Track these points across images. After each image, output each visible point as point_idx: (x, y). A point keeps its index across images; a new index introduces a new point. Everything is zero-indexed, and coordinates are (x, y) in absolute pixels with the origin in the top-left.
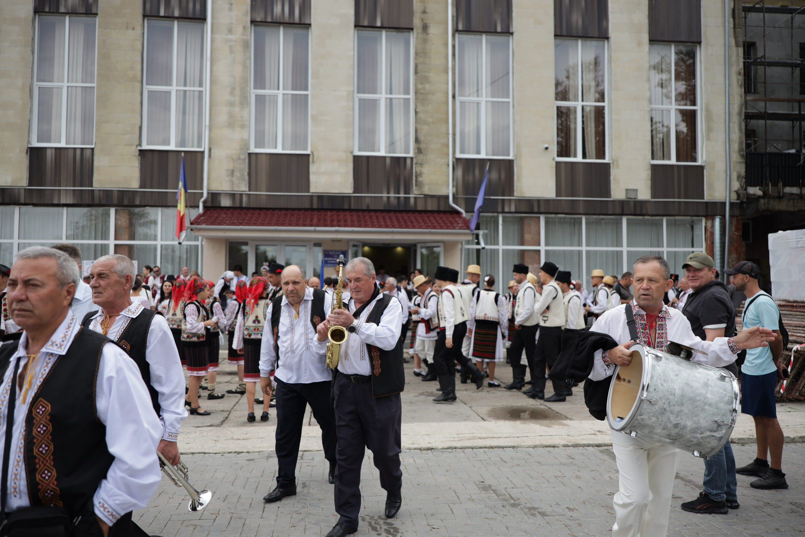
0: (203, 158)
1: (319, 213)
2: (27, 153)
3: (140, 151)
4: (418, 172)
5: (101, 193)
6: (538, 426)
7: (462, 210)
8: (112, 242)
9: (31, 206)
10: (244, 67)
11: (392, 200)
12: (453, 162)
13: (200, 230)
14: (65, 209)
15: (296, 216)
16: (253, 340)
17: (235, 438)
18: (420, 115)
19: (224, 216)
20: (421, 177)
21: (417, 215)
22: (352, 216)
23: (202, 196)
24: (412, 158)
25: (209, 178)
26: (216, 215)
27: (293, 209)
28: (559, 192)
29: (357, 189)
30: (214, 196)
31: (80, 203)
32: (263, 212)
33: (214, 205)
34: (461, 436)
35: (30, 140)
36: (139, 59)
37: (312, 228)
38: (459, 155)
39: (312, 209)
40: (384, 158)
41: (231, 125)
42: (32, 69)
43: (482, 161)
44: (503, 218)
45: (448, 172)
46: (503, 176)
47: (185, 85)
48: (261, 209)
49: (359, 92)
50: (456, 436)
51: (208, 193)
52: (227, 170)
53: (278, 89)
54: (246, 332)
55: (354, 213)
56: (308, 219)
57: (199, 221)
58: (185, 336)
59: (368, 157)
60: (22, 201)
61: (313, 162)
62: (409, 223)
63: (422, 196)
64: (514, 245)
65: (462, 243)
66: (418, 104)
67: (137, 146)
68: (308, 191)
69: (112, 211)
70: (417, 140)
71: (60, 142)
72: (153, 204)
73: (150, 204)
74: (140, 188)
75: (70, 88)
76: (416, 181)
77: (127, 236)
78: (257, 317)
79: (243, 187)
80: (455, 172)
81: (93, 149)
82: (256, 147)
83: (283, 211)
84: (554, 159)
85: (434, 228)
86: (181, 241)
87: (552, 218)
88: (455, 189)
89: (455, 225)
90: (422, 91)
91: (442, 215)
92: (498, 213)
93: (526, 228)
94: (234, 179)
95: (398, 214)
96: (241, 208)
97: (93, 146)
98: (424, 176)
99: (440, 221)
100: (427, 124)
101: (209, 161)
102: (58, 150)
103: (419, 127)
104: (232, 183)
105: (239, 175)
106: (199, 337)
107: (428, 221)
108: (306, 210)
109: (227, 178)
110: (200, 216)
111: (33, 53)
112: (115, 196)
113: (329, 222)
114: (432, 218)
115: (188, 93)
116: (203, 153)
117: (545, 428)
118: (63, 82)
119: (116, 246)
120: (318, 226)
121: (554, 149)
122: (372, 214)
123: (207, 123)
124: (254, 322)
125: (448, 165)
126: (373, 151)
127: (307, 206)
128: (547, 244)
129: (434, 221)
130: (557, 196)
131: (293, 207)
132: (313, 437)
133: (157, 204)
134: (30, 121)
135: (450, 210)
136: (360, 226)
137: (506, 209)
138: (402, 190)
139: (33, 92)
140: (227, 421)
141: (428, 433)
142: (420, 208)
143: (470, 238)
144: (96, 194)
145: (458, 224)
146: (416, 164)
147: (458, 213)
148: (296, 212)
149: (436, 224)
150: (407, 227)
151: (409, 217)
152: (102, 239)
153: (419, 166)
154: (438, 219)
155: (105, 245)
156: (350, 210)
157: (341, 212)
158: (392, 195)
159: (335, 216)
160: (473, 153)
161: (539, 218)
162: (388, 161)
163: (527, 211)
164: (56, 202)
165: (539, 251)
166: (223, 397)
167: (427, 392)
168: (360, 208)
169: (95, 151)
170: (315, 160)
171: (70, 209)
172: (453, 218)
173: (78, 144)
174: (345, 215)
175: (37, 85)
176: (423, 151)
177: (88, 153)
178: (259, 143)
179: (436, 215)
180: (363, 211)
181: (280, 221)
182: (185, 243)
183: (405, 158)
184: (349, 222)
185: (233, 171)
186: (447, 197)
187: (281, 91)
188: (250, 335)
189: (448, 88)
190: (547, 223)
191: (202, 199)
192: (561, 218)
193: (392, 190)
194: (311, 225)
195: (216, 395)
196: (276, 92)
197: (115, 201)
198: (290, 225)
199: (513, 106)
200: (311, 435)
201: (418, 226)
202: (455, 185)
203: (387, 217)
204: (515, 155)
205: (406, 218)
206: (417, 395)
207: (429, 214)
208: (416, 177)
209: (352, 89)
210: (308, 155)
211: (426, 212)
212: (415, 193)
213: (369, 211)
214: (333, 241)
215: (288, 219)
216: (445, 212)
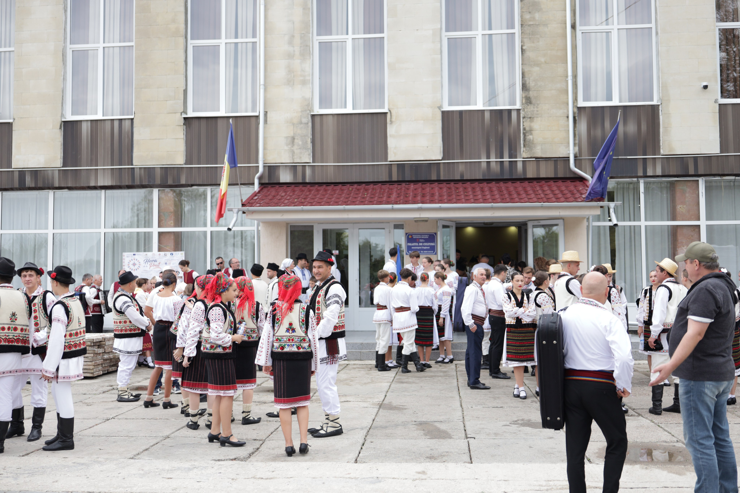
0: (258, 124)
1: (399, 187)
2: (60, 128)
3: (185, 119)
4: (527, 129)
5: (143, 171)
6: (665, 473)
7: (587, 176)
8: (155, 230)
9: (66, 190)
10: (304, 9)
11: (493, 165)
12: (574, 113)
13: (253, 212)
14: (103, 191)
15: (370, 191)
16: (287, 353)
17: (258, 477)
18: (528, 54)
19: (283, 194)
20: (531, 134)
21: (526, 184)
22: (441, 188)
23: (257, 171)
24: (518, 110)
25: (265, 149)
26: (273, 193)
27: (368, 183)
28: (724, 145)
29: (447, 152)
30: (272, 169)
31: (118, 184)
32: (330, 188)
33: (272, 182)
34: (551, 483)
35: (64, 113)
36: (183, 9)
37: (389, 206)
38: (581, 104)
39: (391, 182)
40: (483, 111)
41: (290, 82)
42: (65, 30)
43: (614, 109)
44: (645, 183)
45: (568, 125)
46: (644, 127)
47: (236, 37)
48: (328, 184)
49: (447, 30)
50: (544, 483)
51: (264, 166)
52: (287, 138)
53: (347, 34)
54: (276, 345)
55: (444, 185)
56: (385, 195)
57: (252, 201)
58: (208, 346)
59: (461, 112)
60: (57, 185)
61: (391, 122)
62: (515, 196)
63: (534, 159)
64: (662, 220)
65: (588, 219)
66: (525, 40)
67: (181, 113)
68: (386, 161)
69: (156, 192)
70: (524, 87)
71: (96, 114)
72: (201, 183)
73: (197, 183)
74: (185, 164)
75: (106, 49)
76: (525, 140)
77: (172, 222)
78: (291, 324)
79: (306, 158)
80: (577, 125)
81: (132, 119)
82: (320, 107)
83: (355, 186)
84: (716, 101)
85: (548, 200)
86: (230, 227)
87: (716, 181)
88: (577, 148)
89: (578, 195)
90: (531, 23)
91: (560, 183)
92: (638, 177)
93: (678, 195)
94: (295, 148)
95: (502, 184)
96: (304, 184)
97: (132, 117)
98: (533, 132)
99: (557, 192)
100: (538, 65)
101: (264, 128)
102: (94, 122)
103: (526, 69)
104: (293, 153)
105: (300, 143)
106: (224, 348)
107: (540, 192)
108: (383, 183)
109: (286, 148)
110: (255, 194)
111: (66, 11)
112: (158, 173)
113: (410, 198)
114: (546, 188)
115: (239, 45)
116: (257, 117)
117: (674, 475)
118: (99, 43)
119: (160, 234)
120: (396, 203)
121: (716, 86)
122: (468, 184)
123: (262, 82)
124: (288, 330)
125: (568, 117)
126: (469, 104)
127: (385, 178)
128: (708, 218)
129: (549, 192)
130: (721, 152)
131: (367, 180)
132: (355, 478)
133: (205, 183)
134: (63, 91)
135: (572, 176)
136: (450, 201)
137: (650, 173)
138: (506, 153)
139: (66, 57)
140: (256, 453)
141: (506, 478)
142: (530, 175)
143: (598, 212)
144: (137, 172)
145: (582, 194)
146: (524, 118)
147: (582, 179)
148: (371, 186)
149: (551, 196)
150: (512, 201)
151: (515, 188)
152: (145, 227)
153: (529, 120)
154: (555, 188)
155: (149, 233)
156: (439, 181)
157: (428, 184)
158: (493, 159)
159: (420, 190)
160: (603, 100)
161: (698, 181)
162: (487, 116)
163: (680, 173)
164: (92, 184)
165: (698, 226)
166: (258, 421)
167: (523, 420)
168: (451, 179)
169: (135, 120)
170: (393, 119)
171: (109, 192)
172: (575, 186)
173: (117, 115)
174: (432, 188)
175: (70, 48)
176: (533, 101)
177: (127, 124)
178: (325, 101)
179: (552, 183)
180: (456, 181)
181: (350, 199)
182: (234, 229)
183: (509, 111)
184: (436, 197)
185: (293, 139)
186: (567, 159)
187: (351, 36)
188: (282, 348)
189: (565, 17)
190: (708, 189)
191: (258, 175)
192: (730, 181)
193: (493, 154)
194: (388, 203)
195: (251, 418)
196: (345, 36)
197: (158, 181)
198: (362, 203)
199: (657, 33)
200: (352, 475)
201: (526, 199)
202: (578, 143)
203: (486, 189)
204: (661, 99)
205: (512, 189)
206: (508, 423)
207: (543, 182)
208: (524, 133)
209: (439, 27)
210: (386, 113)
211: (538, 179)
212: (523, 154)
213: (463, 181)
214: (417, 221)
215: (360, 195)
216: (564, 179)
